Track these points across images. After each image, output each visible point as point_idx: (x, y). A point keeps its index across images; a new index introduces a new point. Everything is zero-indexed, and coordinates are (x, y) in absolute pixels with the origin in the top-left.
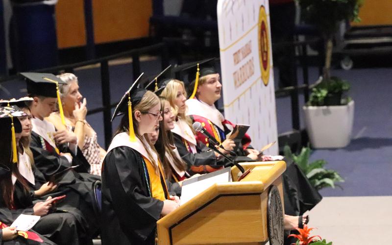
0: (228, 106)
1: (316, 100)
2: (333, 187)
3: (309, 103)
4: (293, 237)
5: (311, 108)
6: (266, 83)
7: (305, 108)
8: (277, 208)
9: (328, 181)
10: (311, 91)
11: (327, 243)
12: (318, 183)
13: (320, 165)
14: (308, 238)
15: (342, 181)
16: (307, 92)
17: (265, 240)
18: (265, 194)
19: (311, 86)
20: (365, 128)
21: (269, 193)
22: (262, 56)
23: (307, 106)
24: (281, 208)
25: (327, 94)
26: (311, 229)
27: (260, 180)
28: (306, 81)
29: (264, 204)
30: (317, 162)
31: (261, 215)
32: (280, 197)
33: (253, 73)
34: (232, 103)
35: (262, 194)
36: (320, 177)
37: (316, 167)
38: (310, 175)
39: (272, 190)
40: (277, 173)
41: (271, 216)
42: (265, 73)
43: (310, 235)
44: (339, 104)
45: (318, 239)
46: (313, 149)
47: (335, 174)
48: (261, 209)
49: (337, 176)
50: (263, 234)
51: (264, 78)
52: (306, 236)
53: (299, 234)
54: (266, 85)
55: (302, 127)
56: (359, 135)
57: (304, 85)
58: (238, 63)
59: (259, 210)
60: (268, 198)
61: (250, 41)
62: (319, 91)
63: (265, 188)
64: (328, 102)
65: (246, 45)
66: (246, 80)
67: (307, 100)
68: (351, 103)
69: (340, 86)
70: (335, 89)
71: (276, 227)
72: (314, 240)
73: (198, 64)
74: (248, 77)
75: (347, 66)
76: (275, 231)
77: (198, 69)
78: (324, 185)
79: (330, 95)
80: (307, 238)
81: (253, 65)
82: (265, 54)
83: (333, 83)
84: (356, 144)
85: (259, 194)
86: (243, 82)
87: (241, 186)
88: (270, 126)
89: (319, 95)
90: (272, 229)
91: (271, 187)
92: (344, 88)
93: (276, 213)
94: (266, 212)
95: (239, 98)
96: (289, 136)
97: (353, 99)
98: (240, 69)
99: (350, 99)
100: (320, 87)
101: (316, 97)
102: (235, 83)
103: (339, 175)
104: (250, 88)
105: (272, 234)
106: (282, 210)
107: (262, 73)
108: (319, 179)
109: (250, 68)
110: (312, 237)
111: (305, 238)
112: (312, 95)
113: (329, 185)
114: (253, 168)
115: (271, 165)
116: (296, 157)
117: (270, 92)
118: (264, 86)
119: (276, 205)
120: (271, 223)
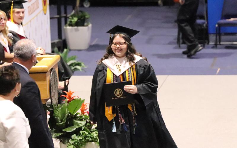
0: (25, 25)
1: (71, 23)
2: (81, 70)
3: (67, 25)
4: (63, 96)
5: (68, 27)
6: (45, 13)
7: (65, 27)
8: (55, 81)
9: (78, 67)
10: (68, 18)
11: (82, 100)
12: (73, 68)
13: (74, 59)
14: (72, 97)
15: (85, 67)
16: (66, 18)
17: (48, 98)
18: (48, 73)
19: (68, 16)
20: (97, 39)
21: (51, 73)
23: (66, 26)
25: (77, 20)
26: (73, 92)
27: (46, 65)
28: (66, 13)
29: (48, 78)
30: (72, 57)
31: (47, 84)
32: (56, 74)
33: (38, 7)
34: (27, 23)
35: (47, 74)
36: (74, 65)
37: (71, 60)
38: (69, 63)
39: (53, 70)
40: (55, 62)
41: (52, 85)
42: (45, 8)
43: (72, 96)
44: (83, 25)
45: (77, 98)
46: (70, 50)
47: (82, 63)
48: (46, 81)
49: (83, 65)
50: (47, 95)
51: (44, 10)
53: (67, 95)
54: (45, 14)
55: (63, 38)
56: (93, 43)
57: (65, 15)
58: (30, 1)
59: (46, 82)
60: (50, 75)
62: (73, 19)
63: (49, 70)
64: (77, 24)
66: (34, 11)
67: (66, 23)
68: (90, 25)
69: (84, 16)
70: (82, 17)
71: (54, 91)
72: (75, 99)
73: (12, 1)
74: (36, 10)
75: (87, 5)
76: (54, 93)
77: (12, 4)
78: (76, 69)
79: (79, 21)
80: (71, 97)
81: (38, 3)
83: (80, 14)
84: (92, 48)
85: (45, 73)
86: (33, 12)
87: (36, 68)
88: (47, 36)
89: (73, 20)
90: (52, 92)
91: (52, 69)
92: (86, 17)
94: (49, 83)
95: (31, 21)
96: (56, 43)
97: (91, 23)
98: (32, 5)
99: (89, 23)
100: (73, 16)
101: (71, 22)
102: (29, 12)
103: (84, 64)
104: (37, 16)
105: (52, 95)
107: (43, 8)
108: (73, 66)
109: (37, 4)
110: (73, 97)
111: (70, 97)
112: (69, 20)
113: (79, 69)
114: (42, 59)
115: (52, 57)
116: (61, 54)
117: (47, 18)
118: (44, 15)
119: (54, 79)
120: (52, 89)
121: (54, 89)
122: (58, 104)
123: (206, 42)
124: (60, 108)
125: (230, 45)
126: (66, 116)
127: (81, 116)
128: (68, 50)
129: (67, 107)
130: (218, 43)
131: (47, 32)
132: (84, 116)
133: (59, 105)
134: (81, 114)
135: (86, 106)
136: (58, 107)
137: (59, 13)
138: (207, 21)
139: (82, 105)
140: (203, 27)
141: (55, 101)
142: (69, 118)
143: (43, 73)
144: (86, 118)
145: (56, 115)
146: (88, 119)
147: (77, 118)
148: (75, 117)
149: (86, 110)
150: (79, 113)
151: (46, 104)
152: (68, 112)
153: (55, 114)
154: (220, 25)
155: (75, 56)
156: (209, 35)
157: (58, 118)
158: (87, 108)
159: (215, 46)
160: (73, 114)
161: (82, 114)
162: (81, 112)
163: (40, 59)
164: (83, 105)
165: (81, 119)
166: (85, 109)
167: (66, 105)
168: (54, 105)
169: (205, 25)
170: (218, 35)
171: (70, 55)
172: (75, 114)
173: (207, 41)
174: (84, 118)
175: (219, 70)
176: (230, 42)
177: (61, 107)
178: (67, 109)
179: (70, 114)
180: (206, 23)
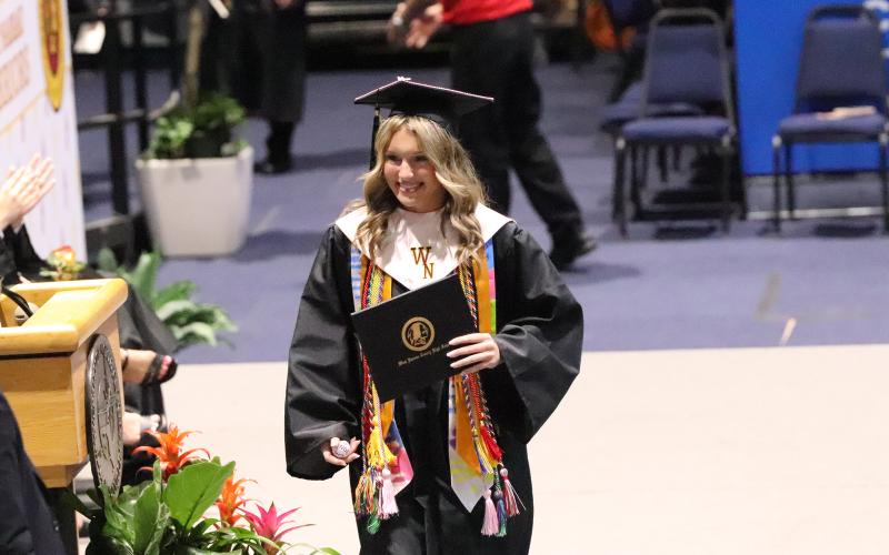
1: (165, 147)
2: (213, 342)
3: (150, 152)
4: (145, 452)
5: (156, 165)
6: (56, 104)
7: (139, 164)
8: (107, 386)
9: (200, 328)
10: (154, 122)
12: (179, 333)
13: (182, 293)
14: (180, 454)
15: (232, 328)
16: (144, 126)
17: (80, 462)
18: (80, 356)
19: (154, 114)
20: (275, 211)
21: (88, 353)
22: (48, 42)
23: (146, 159)
24: (115, 387)
25: (193, 133)
26: (186, 434)
27: (70, 322)
28: (141, 102)
29: (78, 377)
30: (177, 285)
31: (73, 402)
32: (113, 360)
33: (26, 82)
35: (73, 358)
36: (183, 320)
37: (175, 297)
38: (163, 313)
39: (97, 344)
40: (106, 308)
41: (94, 404)
42: (55, 82)
43: (183, 449)
44: (217, 154)
45: (202, 456)
46: (165, 258)
47: (217, 312)
48: (71, 388)
49: (221, 318)
50: (77, 448)
51: (52, 93)
52: (174, 451)
53: (159, 446)
54: (57, 110)
55: (134, 207)
56: (263, 227)
57: (137, 113)
59: (68, 392)
60: (88, 365)
61: (20, 9)
62: (172, 126)
63: (80, 344)
64: (191, 149)
65: (12, 17)
66: (11, 98)
67: (144, 144)
68: (246, 153)
69: (221, 115)
70: (210, 120)
71: (106, 430)
72: (192, 460)
74: (17, 91)
76: (104, 440)
78: (191, 338)
79: (200, 134)
80: (176, 455)
81: (27, 64)
82: (53, 39)
83: (204, 109)
84: (259, 246)
85: (66, 354)
86: (6, 103)
87: (26, 336)
88: (66, 203)
89: (172, 134)
90: (96, 435)
91: (94, 337)
92: (230, 117)
93: (106, 398)
94: (83, 395)
96: (104, 230)
97: (251, 143)
99: (243, 142)
100: (173, 116)
101: (165, 140)
103: (228, 316)
104: (22, 117)
105: (97, 447)
106: (118, 392)
107: (48, 84)
108: (181, 326)
109: (21, 71)
110: (188, 453)
111: (172, 455)
112: (155, 134)
113: (204, 339)
114: (51, 296)
115: (94, 288)
116: (126, 276)
117: (67, 127)
118: (51, 113)
119: (106, 380)
120: (95, 422)
121: (103, 422)
122: (124, 483)
123: (731, 212)
124: (134, 502)
125: (835, 223)
126: (158, 536)
127: (220, 535)
128: (157, 257)
129: (163, 496)
130: (784, 214)
131: (65, 185)
132: (234, 531)
133: (126, 488)
134: (219, 524)
135: (243, 490)
136: (122, 500)
137: (114, 104)
138: (737, 123)
139: (225, 487)
140: (718, 151)
141: (110, 473)
142: (173, 544)
143: (57, 355)
144: (242, 540)
145: (118, 533)
146: (248, 542)
147: (207, 540)
148: (197, 538)
149: (241, 506)
150: (213, 522)
151: (71, 485)
152: (168, 515)
153: (111, 526)
154: (790, 139)
155: (188, 282)
156: (748, 181)
157: (127, 544)
158: (244, 498)
159: (771, 226)
160: (189, 527)
161: (225, 526)
162: (221, 516)
163: (42, 298)
164: (229, 483)
165: (222, 544)
166: (238, 500)
167: (158, 487)
168: (105, 492)
169: (726, 140)
170: (783, 180)
171: (166, 277)
172: (194, 526)
173: (735, 206)
174: (234, 541)
175: (791, 325)
176: (836, 206)
177: (134, 495)
178: (160, 506)
179: (173, 528)
180: (732, 130)
